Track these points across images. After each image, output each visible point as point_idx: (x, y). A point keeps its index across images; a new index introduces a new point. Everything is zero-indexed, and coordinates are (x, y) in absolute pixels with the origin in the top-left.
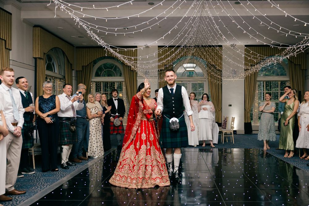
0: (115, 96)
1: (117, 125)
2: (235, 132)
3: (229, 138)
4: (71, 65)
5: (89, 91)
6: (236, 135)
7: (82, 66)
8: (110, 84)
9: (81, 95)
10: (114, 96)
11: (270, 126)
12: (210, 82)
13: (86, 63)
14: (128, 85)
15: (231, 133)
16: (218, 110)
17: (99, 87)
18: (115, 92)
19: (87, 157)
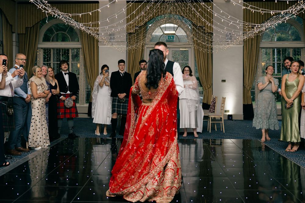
0: (65, 69)
1: (69, 107)
2: (230, 117)
3: (219, 125)
4: (11, 26)
5: (35, 60)
6: (232, 121)
7: (26, 28)
8: (62, 52)
9: (22, 69)
10: (63, 69)
11: (271, 111)
12: (196, 50)
13: (30, 24)
14: (86, 53)
15: (221, 118)
16: (208, 87)
17: (47, 55)
18: (65, 64)
19: (27, 148)
